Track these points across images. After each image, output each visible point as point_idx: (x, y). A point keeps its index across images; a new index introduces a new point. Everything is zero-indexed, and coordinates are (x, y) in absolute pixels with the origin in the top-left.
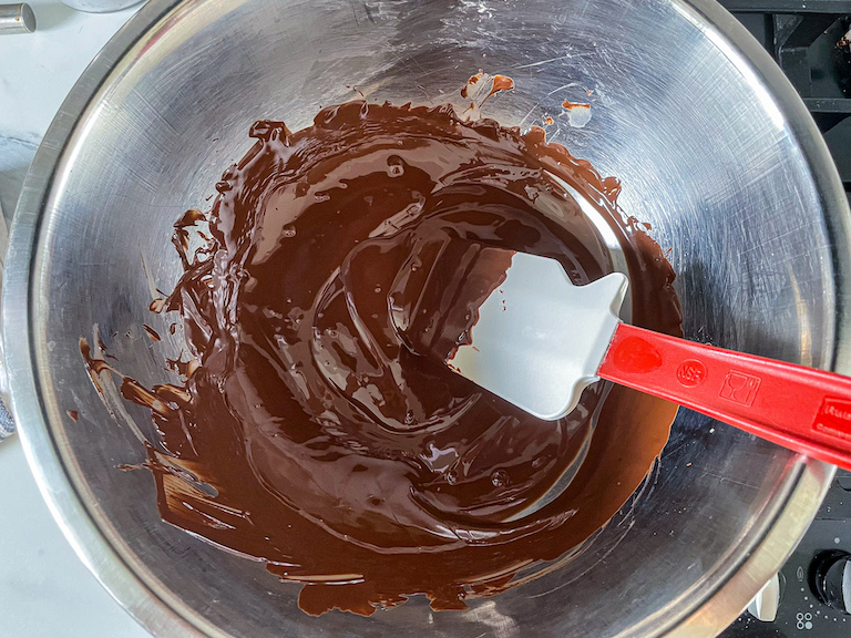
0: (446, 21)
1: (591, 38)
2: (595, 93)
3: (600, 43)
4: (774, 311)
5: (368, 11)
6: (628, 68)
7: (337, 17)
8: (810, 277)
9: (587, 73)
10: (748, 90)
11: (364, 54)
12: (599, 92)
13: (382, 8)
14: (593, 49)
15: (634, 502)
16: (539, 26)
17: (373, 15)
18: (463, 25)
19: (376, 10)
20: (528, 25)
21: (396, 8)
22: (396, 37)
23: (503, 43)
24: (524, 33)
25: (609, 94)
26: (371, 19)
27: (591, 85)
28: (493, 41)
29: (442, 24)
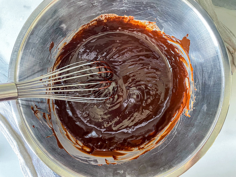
0: (114, 4)
1: (155, 5)
2: (157, 19)
3: (157, 6)
4: (209, 77)
5: (92, 4)
6: (165, 12)
7: (84, 7)
8: (218, 69)
9: (154, 14)
10: (199, 19)
11: (92, 15)
12: (158, 19)
13: (96, 3)
14: (156, 8)
15: (176, 127)
16: (140, 3)
17: (94, 5)
18: (119, 4)
19: (94, 3)
20: (137, 3)
21: (100, 2)
22: (101, 9)
23: (130, 8)
24: (136, 5)
25: (161, 19)
26: (93, 6)
27: (156, 17)
28: (127, 7)
29: (113, 4)
